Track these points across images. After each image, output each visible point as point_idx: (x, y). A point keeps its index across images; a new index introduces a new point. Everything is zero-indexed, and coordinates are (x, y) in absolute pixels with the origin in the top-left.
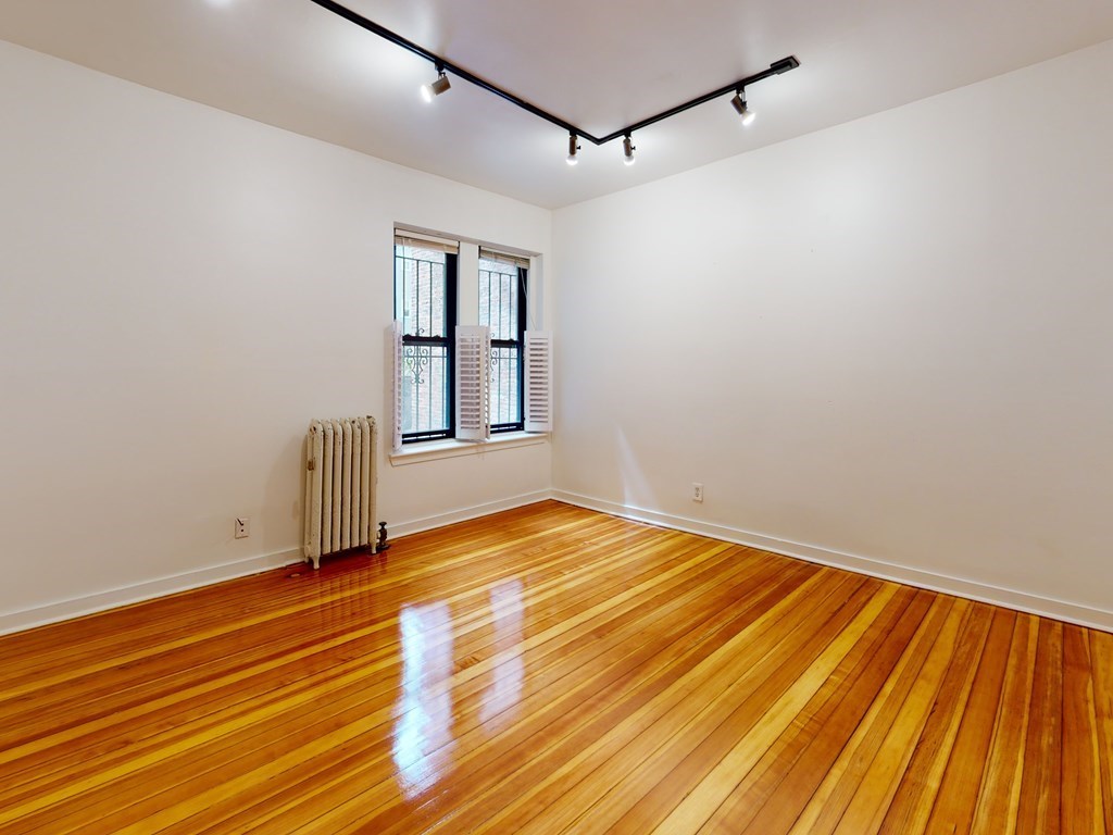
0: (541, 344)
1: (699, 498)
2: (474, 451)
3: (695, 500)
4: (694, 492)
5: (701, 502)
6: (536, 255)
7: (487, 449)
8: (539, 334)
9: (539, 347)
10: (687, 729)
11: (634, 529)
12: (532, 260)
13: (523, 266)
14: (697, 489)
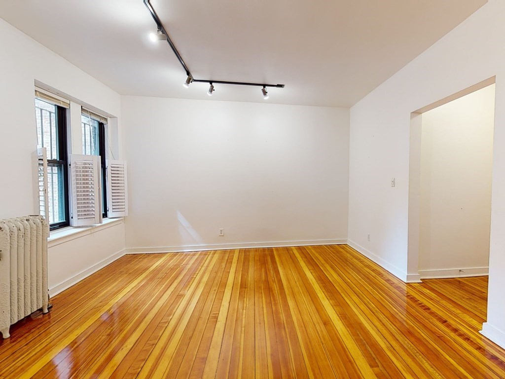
0: (118, 167)
1: (222, 234)
2: (89, 233)
3: (220, 236)
4: (220, 232)
5: (223, 236)
6: (111, 117)
8: (116, 162)
9: (116, 169)
10: (303, 296)
11: (194, 255)
12: (109, 120)
13: (102, 121)
14: (221, 231)
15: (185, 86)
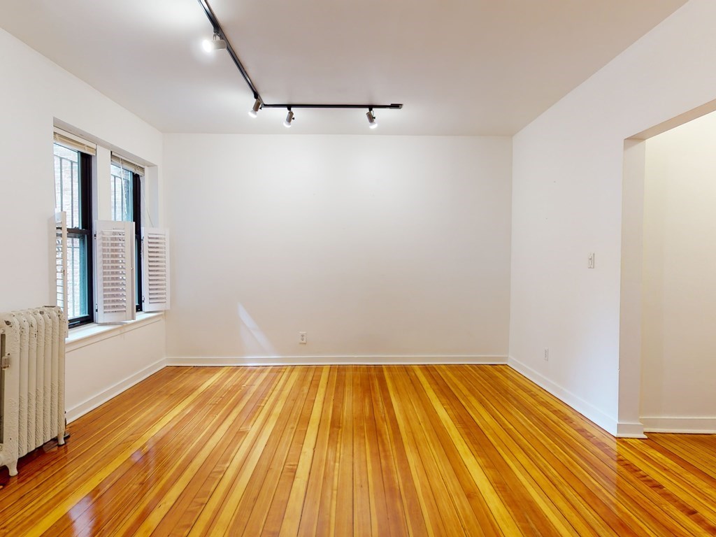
0: (157, 238)
1: (304, 341)
2: (118, 332)
3: (301, 343)
4: (300, 338)
5: (305, 344)
6: (150, 165)
7: (127, 329)
8: (154, 231)
9: (155, 241)
10: (432, 447)
11: (262, 371)
12: (147, 169)
13: (137, 172)
14: (303, 336)
15: (252, 115)
